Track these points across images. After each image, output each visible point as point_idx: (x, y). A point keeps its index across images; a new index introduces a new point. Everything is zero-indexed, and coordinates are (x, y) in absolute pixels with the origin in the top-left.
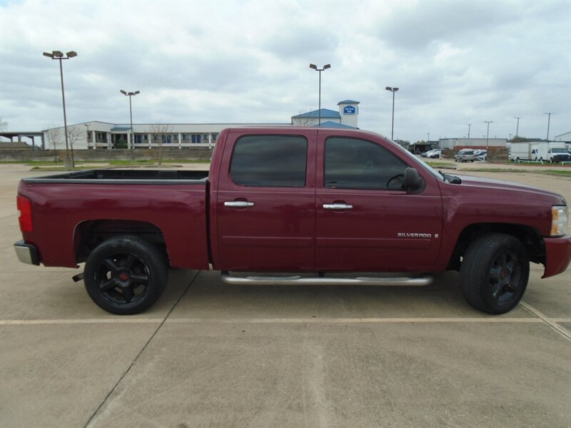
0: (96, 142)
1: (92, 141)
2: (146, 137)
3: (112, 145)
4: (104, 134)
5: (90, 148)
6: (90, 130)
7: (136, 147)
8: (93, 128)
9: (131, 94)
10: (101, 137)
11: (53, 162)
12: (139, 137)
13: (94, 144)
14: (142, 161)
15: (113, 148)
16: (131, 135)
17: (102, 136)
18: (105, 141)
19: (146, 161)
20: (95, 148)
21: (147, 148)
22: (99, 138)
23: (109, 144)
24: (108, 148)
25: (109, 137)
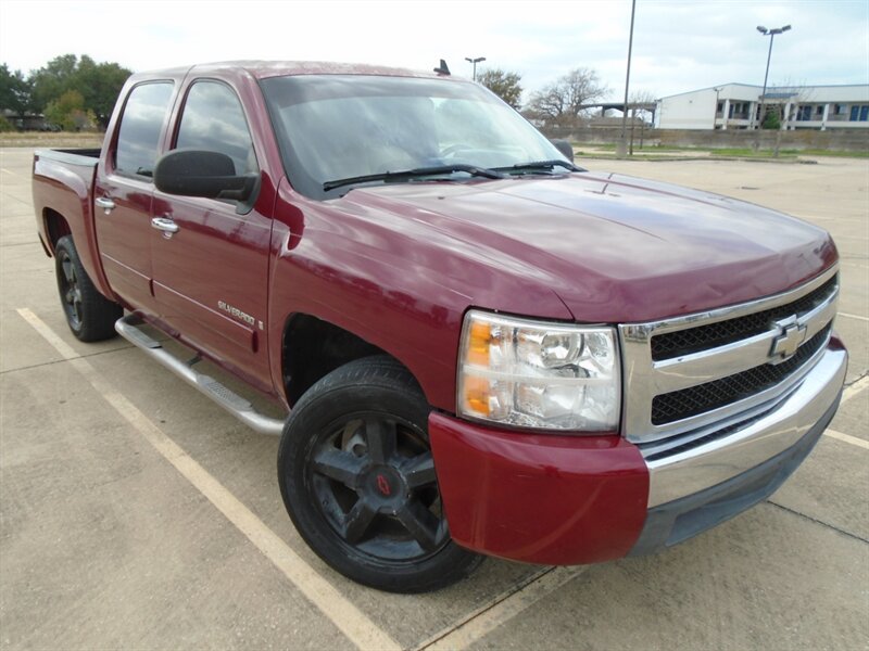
0: (730, 117)
1: (721, 117)
2: (821, 110)
3: (756, 123)
4: (746, 105)
5: (718, 127)
6: (721, 97)
7: (797, 128)
8: (727, 95)
9: (773, 32)
10: (741, 110)
11: (651, 147)
12: (807, 110)
13: (724, 121)
14: (789, 152)
15: (756, 127)
16: (792, 107)
17: (740, 108)
18: (745, 116)
19: (794, 152)
20: (724, 128)
21: (818, 129)
22: (737, 111)
23: (751, 122)
24: (749, 128)
25: (753, 109)
